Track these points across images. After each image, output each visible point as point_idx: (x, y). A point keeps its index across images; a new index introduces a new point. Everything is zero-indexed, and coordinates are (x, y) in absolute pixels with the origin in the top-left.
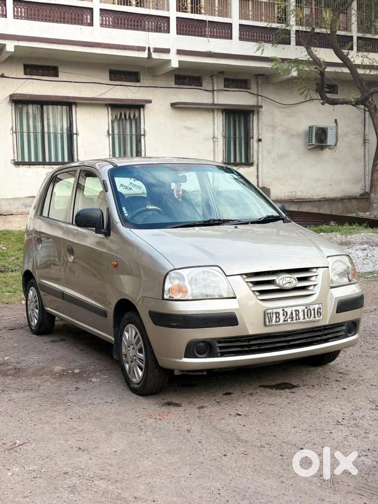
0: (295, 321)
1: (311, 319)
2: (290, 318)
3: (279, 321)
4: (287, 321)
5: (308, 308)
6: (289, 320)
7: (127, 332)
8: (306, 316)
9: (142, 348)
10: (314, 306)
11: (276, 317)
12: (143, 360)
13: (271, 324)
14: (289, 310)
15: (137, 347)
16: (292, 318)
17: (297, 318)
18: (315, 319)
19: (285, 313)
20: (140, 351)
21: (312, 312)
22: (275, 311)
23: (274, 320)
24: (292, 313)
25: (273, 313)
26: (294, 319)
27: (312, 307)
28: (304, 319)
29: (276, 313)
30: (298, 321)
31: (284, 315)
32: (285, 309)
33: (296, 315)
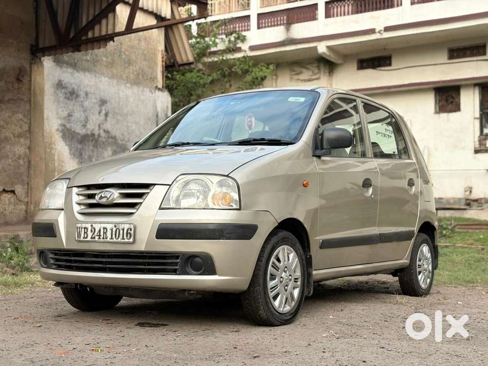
0: (101, 240)
1: (119, 240)
2: (97, 236)
3: (86, 238)
4: (94, 238)
5: (117, 227)
8: (114, 236)
10: (123, 226)
11: (85, 233)
13: (79, 239)
14: (97, 227)
16: (100, 236)
17: (105, 237)
18: (123, 240)
21: (121, 232)
22: (84, 225)
23: (82, 236)
24: (100, 231)
25: (82, 228)
26: (102, 237)
27: (121, 227)
28: (111, 238)
29: (85, 228)
30: (105, 240)
31: (92, 231)
32: (94, 225)
33: (103, 233)
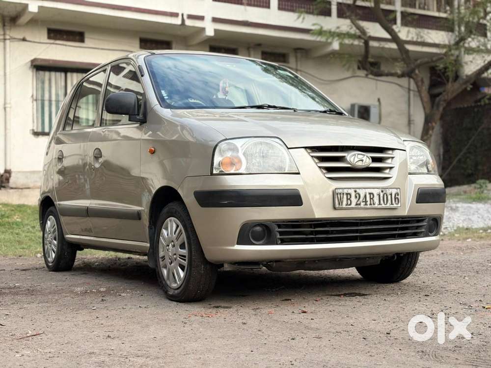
0: (369, 206)
1: (388, 205)
2: (363, 202)
3: (350, 204)
4: (360, 204)
5: (384, 192)
6: (362, 204)
7: (165, 229)
8: (382, 202)
9: (184, 243)
10: (391, 190)
11: (347, 199)
12: (185, 256)
13: (341, 206)
14: (362, 193)
15: (178, 243)
16: (366, 202)
17: (372, 203)
18: (392, 206)
19: (358, 196)
20: (182, 246)
21: (389, 197)
22: (346, 191)
23: (345, 203)
24: (365, 196)
25: (343, 194)
26: (368, 203)
27: (388, 192)
28: (380, 204)
29: (347, 194)
30: (373, 206)
31: (356, 197)
32: (358, 190)
33: (371, 199)
